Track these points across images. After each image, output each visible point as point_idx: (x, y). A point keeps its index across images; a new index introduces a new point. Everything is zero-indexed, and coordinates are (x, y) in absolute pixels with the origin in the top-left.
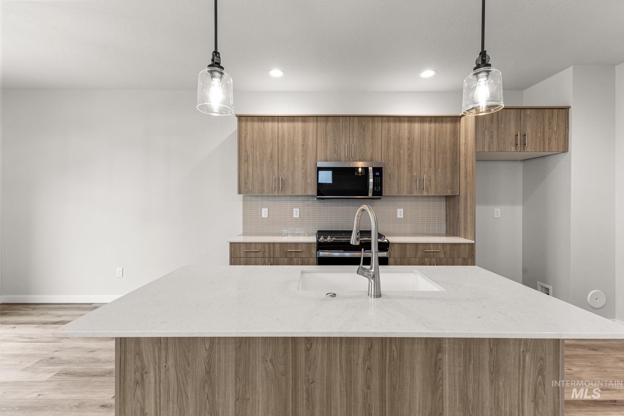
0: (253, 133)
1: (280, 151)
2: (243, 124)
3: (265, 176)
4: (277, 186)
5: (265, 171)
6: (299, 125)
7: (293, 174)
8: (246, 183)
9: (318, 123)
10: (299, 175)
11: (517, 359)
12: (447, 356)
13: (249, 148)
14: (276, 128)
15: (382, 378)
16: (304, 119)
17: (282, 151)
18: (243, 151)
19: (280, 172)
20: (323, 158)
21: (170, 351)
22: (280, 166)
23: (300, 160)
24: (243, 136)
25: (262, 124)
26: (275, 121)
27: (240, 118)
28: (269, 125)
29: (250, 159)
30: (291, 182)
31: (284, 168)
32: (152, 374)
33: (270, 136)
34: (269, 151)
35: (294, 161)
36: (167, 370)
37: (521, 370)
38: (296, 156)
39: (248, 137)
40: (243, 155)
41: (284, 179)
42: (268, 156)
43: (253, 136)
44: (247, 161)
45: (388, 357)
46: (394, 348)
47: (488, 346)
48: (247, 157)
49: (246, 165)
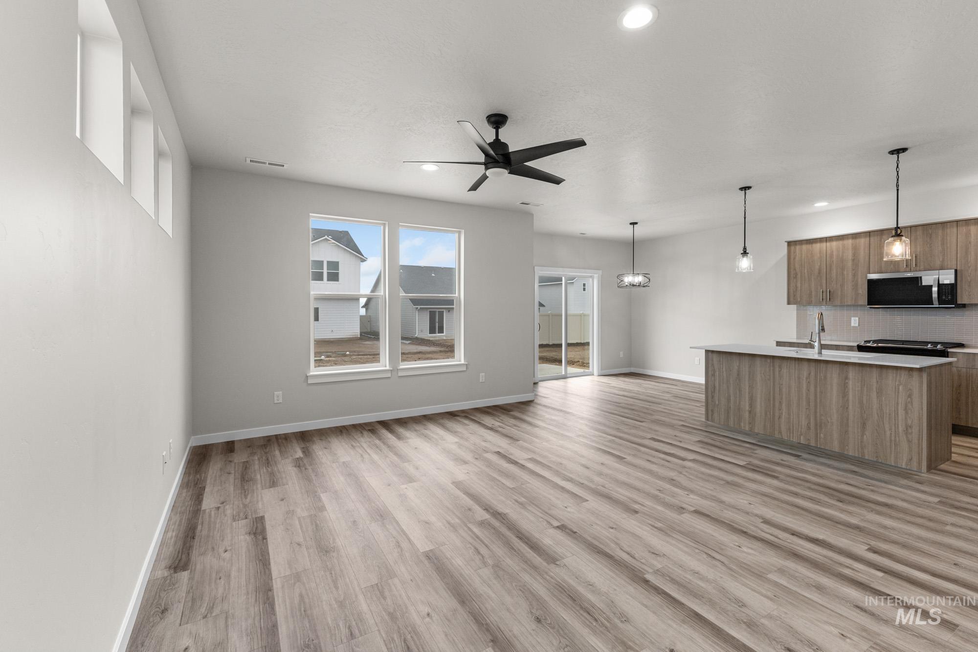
0: (802, 254)
1: (828, 267)
2: (792, 248)
3: (813, 290)
4: (824, 298)
5: (813, 285)
6: (849, 242)
7: (842, 286)
8: (795, 296)
9: (871, 238)
10: (848, 287)
11: (894, 388)
12: (851, 382)
13: (797, 266)
14: (825, 248)
15: (816, 387)
16: (855, 236)
17: (831, 266)
18: (792, 270)
19: (828, 285)
20: (876, 270)
21: (724, 365)
22: (828, 280)
23: (850, 274)
24: (792, 257)
25: (810, 245)
26: (823, 242)
27: (790, 243)
28: (817, 246)
29: (799, 276)
30: (839, 293)
31: (832, 282)
32: (717, 373)
33: (818, 255)
34: (817, 267)
35: (843, 274)
36: (723, 372)
37: (897, 394)
38: (846, 270)
39: (797, 258)
40: (792, 272)
41: (832, 290)
42: (816, 272)
43: (801, 257)
44: (795, 277)
45: (818, 379)
46: (822, 375)
47: (875, 379)
48: (796, 274)
49: (795, 280)
